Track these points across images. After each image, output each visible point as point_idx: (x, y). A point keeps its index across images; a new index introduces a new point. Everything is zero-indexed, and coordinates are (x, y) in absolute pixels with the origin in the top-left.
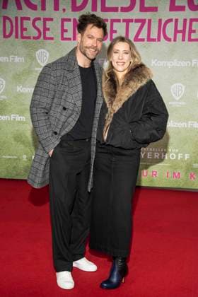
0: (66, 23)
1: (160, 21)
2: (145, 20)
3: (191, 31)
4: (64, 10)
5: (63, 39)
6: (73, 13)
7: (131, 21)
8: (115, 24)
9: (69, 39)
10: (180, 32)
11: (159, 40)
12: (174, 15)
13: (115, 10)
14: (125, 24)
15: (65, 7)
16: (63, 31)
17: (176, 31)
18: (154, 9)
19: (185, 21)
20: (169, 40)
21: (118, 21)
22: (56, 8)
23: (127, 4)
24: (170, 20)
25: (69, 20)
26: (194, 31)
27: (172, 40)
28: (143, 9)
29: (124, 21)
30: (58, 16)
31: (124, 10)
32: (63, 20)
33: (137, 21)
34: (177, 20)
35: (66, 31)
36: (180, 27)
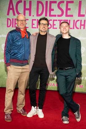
1: (74, 20)
2: (68, 20)
4: (33, 16)
5: (32, 27)
6: (37, 17)
8: (55, 22)
9: (35, 28)
10: (82, 25)
11: (74, 28)
12: (80, 18)
13: (55, 16)
14: (59, 21)
16: (33, 24)
18: (72, 16)
19: (85, 21)
20: (78, 28)
21: (56, 20)
22: (30, 15)
23: (60, 14)
24: (78, 20)
25: (35, 20)
27: (79, 28)
28: (67, 16)
29: (59, 20)
30: (31, 18)
31: (59, 16)
32: (33, 20)
34: (81, 21)
36: (83, 23)
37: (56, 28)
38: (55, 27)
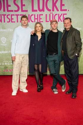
1: (29, 15)
3: (40, 19)
7: (19, 15)
10: (36, 19)
11: (29, 22)
12: (34, 13)
13: (12, 11)
17: (35, 19)
18: (26, 11)
19: (38, 15)
21: (14, 15)
23: (16, 9)
24: (32, 15)
26: (41, 19)
27: (34, 22)
29: (16, 15)
31: (15, 11)
34: (35, 15)
36: (36, 17)
37: (14, 22)
38: (13, 21)
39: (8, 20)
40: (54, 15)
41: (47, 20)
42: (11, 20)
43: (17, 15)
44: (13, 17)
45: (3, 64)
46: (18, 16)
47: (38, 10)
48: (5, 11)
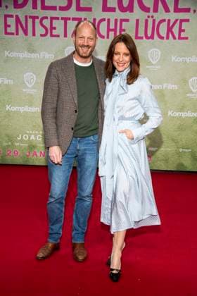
0: (8, 19)
1: (95, 20)
2: (81, 19)
3: (122, 30)
4: (7, 7)
5: (6, 33)
6: (15, 10)
7: (69, 19)
9: (13, 34)
10: (112, 30)
12: (107, 15)
13: (54, 8)
15: (7, 4)
16: (7, 26)
17: (109, 30)
18: (89, 9)
19: (116, 20)
20: (103, 37)
21: (57, 18)
23: (65, 4)
24: (103, 20)
25: (11, 16)
26: (124, 30)
27: (106, 37)
28: (79, 9)
29: (62, 18)
30: (1, 13)
31: (62, 9)
33: (74, 19)
34: (109, 20)
35: (9, 26)
36: (112, 26)
37: (58, 36)
38: (55, 32)
39: (43, 31)
40: (156, 23)
41: (139, 35)
42: (50, 31)
43: (66, 19)
44: (55, 23)
45: (26, 137)
46: (68, 22)
47: (117, 10)
48: (36, 8)
